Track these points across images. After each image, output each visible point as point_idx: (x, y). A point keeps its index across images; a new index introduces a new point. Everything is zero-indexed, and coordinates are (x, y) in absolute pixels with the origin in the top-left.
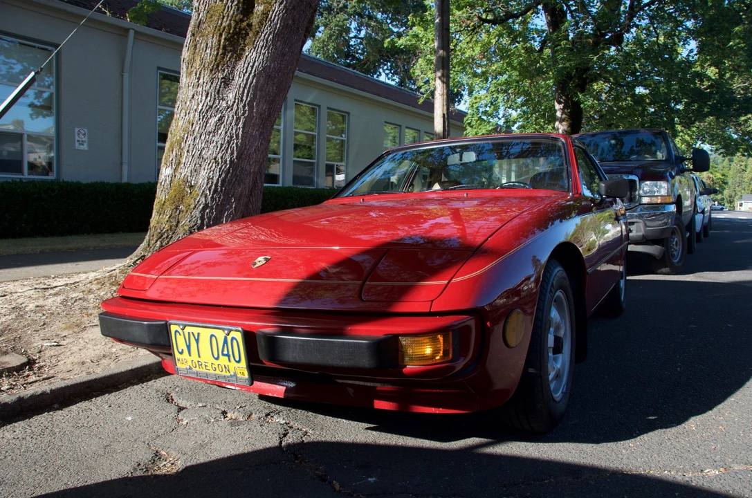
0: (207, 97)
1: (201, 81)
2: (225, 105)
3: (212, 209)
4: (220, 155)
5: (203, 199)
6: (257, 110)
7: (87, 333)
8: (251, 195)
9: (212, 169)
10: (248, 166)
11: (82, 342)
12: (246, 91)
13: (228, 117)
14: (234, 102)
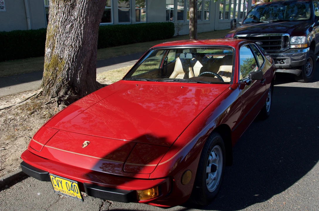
0: (64, 14)
1: (60, 6)
2: (73, 19)
3: (72, 70)
4: (73, 44)
5: (67, 65)
6: (90, 20)
7: (18, 141)
8: (91, 60)
9: (70, 50)
10: (88, 48)
11: (16, 147)
12: (83, 11)
13: (76, 24)
14: (78, 17)
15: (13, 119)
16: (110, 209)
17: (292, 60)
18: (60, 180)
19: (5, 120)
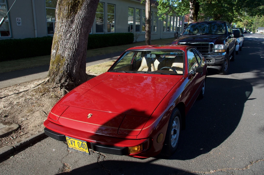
0: (66, 27)
1: (63, 21)
2: (72, 30)
3: (70, 65)
4: (72, 47)
5: (67, 62)
6: (83, 31)
7: (35, 114)
8: (83, 58)
9: (69, 51)
10: (81, 50)
11: (34, 118)
12: (79, 25)
13: (74, 34)
14: (75, 29)
15: (30, 99)
16: (105, 160)
17: (216, 60)
18: (74, 140)
19: (25, 100)
